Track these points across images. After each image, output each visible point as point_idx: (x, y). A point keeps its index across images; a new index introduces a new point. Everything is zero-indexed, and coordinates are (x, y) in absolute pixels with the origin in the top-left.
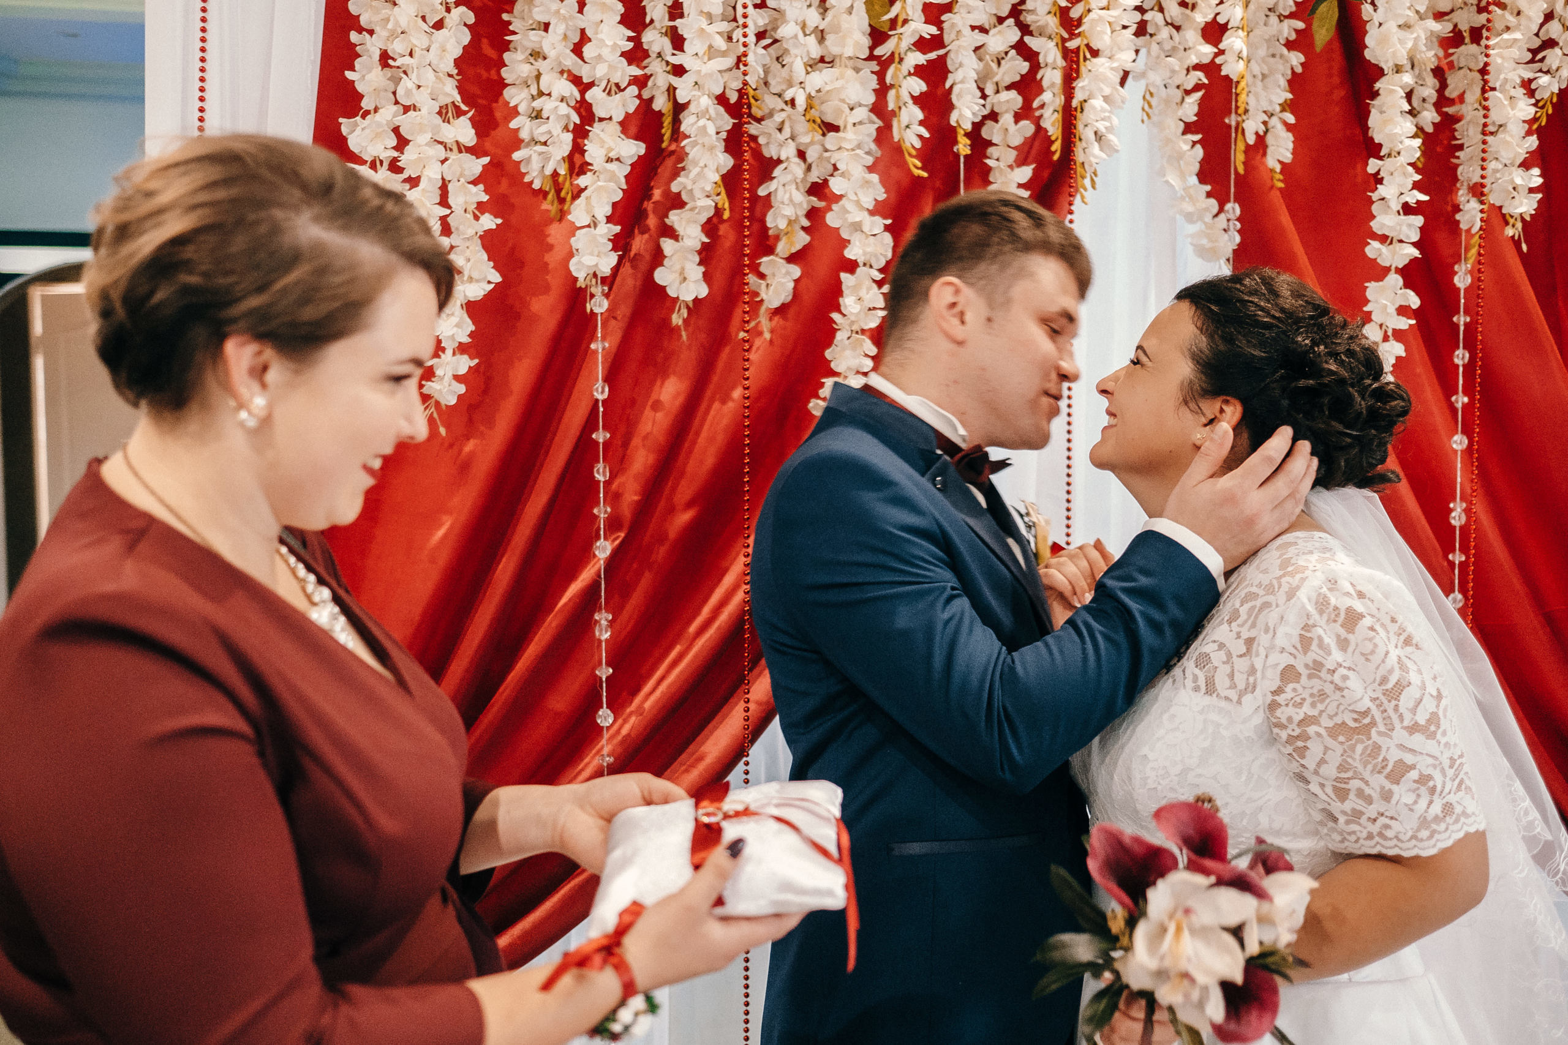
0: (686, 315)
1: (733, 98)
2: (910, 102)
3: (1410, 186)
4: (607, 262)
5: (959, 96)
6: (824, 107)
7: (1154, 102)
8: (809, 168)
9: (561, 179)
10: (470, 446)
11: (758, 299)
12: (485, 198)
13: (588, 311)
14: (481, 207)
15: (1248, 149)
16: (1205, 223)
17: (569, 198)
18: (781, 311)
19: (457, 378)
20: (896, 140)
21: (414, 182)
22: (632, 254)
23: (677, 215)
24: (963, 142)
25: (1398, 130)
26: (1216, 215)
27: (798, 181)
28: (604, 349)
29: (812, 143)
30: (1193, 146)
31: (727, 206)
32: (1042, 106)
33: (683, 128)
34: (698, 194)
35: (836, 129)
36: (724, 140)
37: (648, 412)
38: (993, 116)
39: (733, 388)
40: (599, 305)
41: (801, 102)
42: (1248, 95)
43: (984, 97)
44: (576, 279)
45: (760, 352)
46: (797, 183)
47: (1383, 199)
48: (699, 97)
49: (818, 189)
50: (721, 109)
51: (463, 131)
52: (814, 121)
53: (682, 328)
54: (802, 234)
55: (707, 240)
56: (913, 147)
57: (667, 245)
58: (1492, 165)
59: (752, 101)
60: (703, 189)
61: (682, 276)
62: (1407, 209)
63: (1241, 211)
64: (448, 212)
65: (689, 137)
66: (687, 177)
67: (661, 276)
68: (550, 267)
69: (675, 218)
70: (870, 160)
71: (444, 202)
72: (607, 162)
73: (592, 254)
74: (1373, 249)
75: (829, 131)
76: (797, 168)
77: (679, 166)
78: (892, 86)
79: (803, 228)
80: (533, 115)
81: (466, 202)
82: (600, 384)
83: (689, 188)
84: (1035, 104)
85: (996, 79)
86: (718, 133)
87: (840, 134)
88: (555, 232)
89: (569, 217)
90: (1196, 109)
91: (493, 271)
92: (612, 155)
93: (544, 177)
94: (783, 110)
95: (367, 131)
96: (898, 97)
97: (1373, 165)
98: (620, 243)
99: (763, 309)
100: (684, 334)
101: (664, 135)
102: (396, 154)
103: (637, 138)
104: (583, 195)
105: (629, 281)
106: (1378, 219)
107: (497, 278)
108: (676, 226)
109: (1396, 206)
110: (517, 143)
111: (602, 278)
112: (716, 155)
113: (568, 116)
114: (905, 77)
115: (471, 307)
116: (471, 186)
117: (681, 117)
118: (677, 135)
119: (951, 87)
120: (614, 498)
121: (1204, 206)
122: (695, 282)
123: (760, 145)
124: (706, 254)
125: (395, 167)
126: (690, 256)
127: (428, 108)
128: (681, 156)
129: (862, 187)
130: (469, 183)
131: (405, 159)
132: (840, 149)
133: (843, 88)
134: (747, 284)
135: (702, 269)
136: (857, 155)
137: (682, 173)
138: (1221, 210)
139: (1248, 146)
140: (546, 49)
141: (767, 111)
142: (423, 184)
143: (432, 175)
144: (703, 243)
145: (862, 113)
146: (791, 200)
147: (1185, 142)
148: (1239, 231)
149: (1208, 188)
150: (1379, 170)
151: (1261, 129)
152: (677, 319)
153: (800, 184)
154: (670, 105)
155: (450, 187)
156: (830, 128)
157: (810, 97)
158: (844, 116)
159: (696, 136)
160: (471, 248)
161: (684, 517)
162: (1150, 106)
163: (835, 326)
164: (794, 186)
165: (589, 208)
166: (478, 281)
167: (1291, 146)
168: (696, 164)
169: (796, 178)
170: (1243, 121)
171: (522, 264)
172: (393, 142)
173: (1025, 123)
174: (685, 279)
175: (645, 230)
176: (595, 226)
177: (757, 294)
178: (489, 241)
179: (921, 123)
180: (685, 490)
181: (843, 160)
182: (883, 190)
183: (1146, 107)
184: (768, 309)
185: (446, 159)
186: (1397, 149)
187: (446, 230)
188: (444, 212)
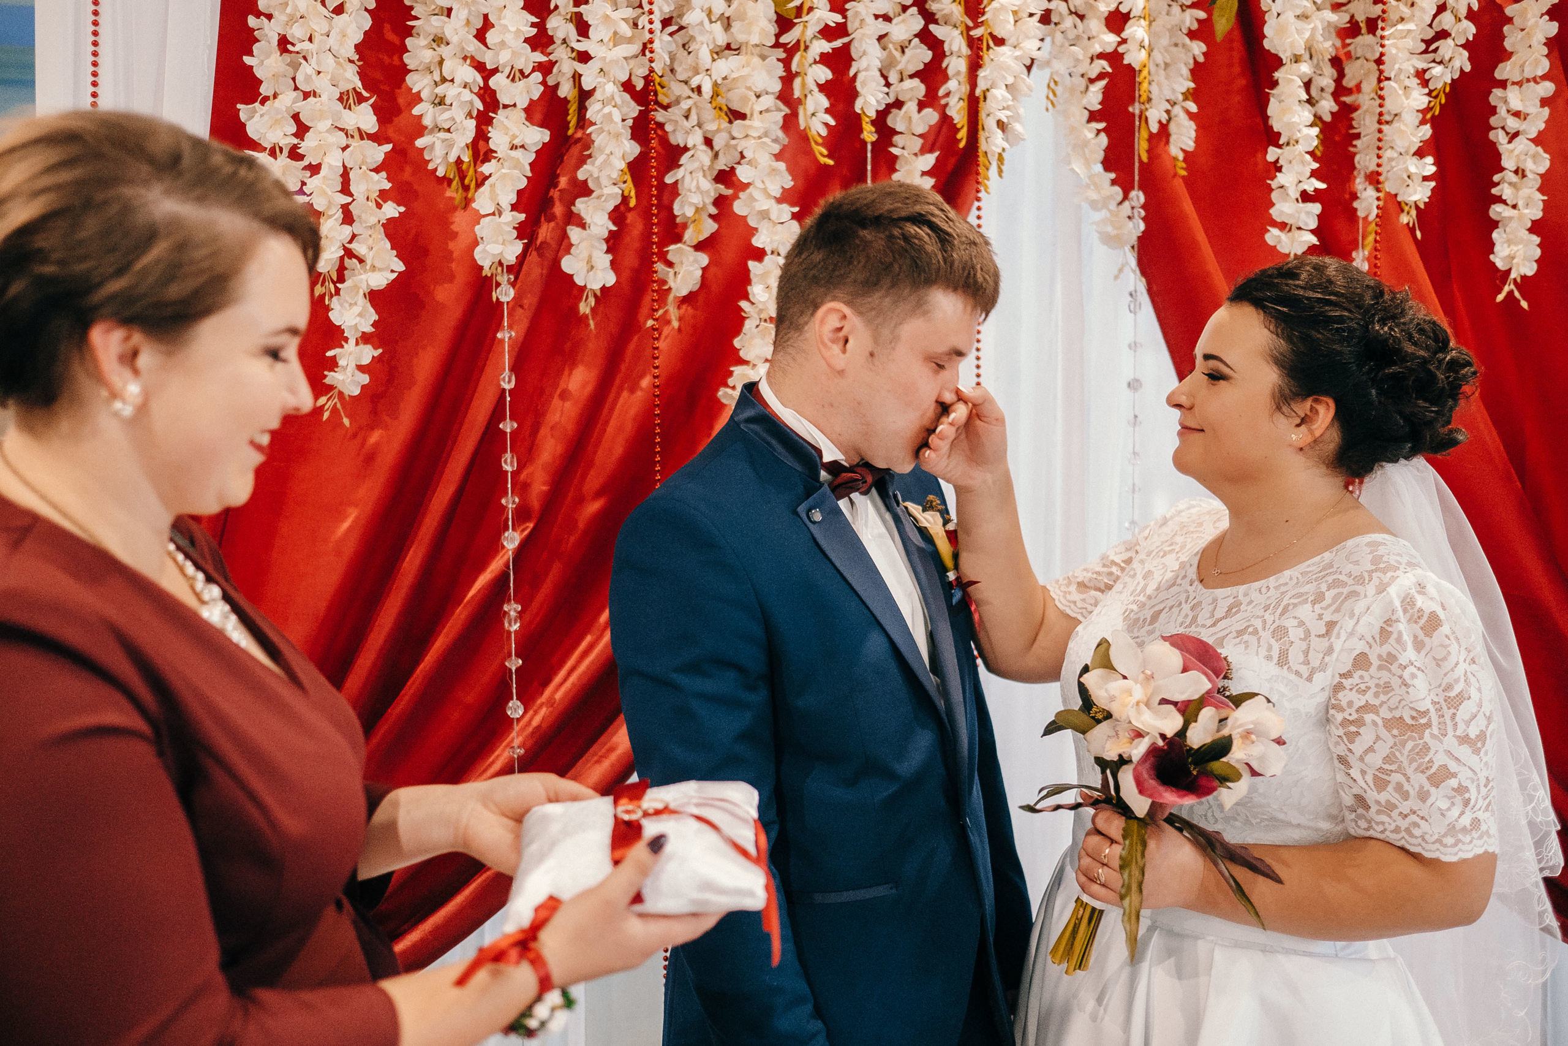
0: (593, 304)
1: (639, 85)
2: (816, 89)
3: (1309, 174)
4: (512, 251)
5: (864, 83)
6: (730, 95)
7: (1059, 90)
8: (716, 156)
9: (464, 167)
10: (375, 437)
11: (666, 287)
12: (387, 185)
13: (494, 299)
14: (384, 195)
15: (1152, 137)
16: (1109, 210)
17: (473, 185)
18: (688, 299)
19: (361, 368)
20: (802, 128)
21: (314, 169)
22: (538, 242)
23: (583, 203)
24: (868, 129)
25: (1296, 119)
26: (1121, 203)
27: (706, 168)
28: (510, 338)
29: (718, 130)
30: (1097, 134)
31: (633, 194)
32: (948, 95)
33: (588, 115)
34: (604, 181)
35: (742, 116)
36: (631, 127)
37: (556, 402)
38: (898, 104)
39: (642, 376)
40: (505, 294)
41: (707, 89)
42: (1150, 83)
43: (888, 85)
44: (481, 268)
45: (668, 340)
46: (704, 171)
47: (1282, 187)
48: (605, 84)
49: (725, 177)
50: (627, 96)
51: (365, 118)
52: (720, 109)
53: (590, 317)
54: (710, 221)
55: (614, 228)
56: (820, 135)
57: (574, 233)
58: (1388, 154)
59: (658, 88)
60: (609, 176)
61: (589, 266)
62: (1305, 197)
63: (1146, 199)
64: (349, 199)
65: (595, 124)
66: (593, 164)
67: (567, 265)
68: (455, 255)
69: (581, 206)
70: (777, 148)
71: (345, 190)
72: (511, 149)
73: (496, 242)
74: (1273, 236)
75: (736, 119)
76: (704, 156)
77: (585, 153)
78: (797, 74)
79: (711, 216)
80: (436, 102)
81: (368, 190)
82: (507, 373)
83: (596, 175)
84: (941, 92)
85: (899, 67)
86: (623, 120)
87: (747, 122)
88: (459, 220)
89: (474, 205)
90: (1100, 97)
91: (396, 259)
92: (517, 142)
93: (448, 164)
94: (689, 97)
95: (266, 118)
96: (803, 85)
97: (1272, 154)
98: (525, 231)
99: (671, 297)
100: (592, 323)
101: (569, 122)
102: (295, 141)
103: (542, 125)
104: (487, 182)
105: (535, 269)
106: (1277, 206)
107: (400, 267)
108: (583, 214)
109: (1294, 193)
110: (420, 130)
111: (507, 266)
112: (622, 142)
113: (471, 103)
114: (810, 65)
115: (374, 297)
116: (373, 174)
117: (587, 104)
118: (583, 122)
119: (855, 75)
120: (522, 488)
121: (1108, 194)
122: (604, 269)
123: (667, 133)
124: (613, 242)
125: (295, 154)
126: (597, 244)
127: (328, 95)
128: (587, 143)
129: (769, 174)
130: (371, 170)
131: (305, 147)
132: (747, 136)
133: (749, 75)
134: (656, 272)
135: (610, 257)
136: (764, 143)
137: (589, 161)
138: (1126, 197)
139: (1151, 135)
140: (449, 33)
141: (673, 98)
142: (324, 171)
143: (332, 162)
144: (610, 232)
145: (769, 101)
146: (698, 188)
147: (1090, 130)
148: (1144, 219)
149: (1113, 176)
150: (1278, 159)
151: (1164, 118)
152: (584, 308)
153: (708, 173)
154: (575, 92)
155: (352, 175)
156: (736, 115)
157: (716, 85)
158: (750, 103)
159: (602, 123)
160: (373, 236)
161: (593, 507)
162: (1055, 94)
163: (743, 314)
164: (701, 174)
165: (493, 195)
166: (380, 270)
167: (1193, 134)
168: (601, 151)
169: (703, 165)
170: (1147, 109)
171: (426, 252)
172: (293, 129)
173: (928, 111)
174: (592, 267)
175: (551, 218)
176: (500, 214)
177: (665, 282)
178: (391, 229)
179: (827, 111)
180: (594, 480)
181: (750, 148)
182: (790, 178)
183: (1051, 96)
184: (676, 297)
185: (347, 146)
186: (1295, 138)
187: (348, 218)
188: (346, 200)
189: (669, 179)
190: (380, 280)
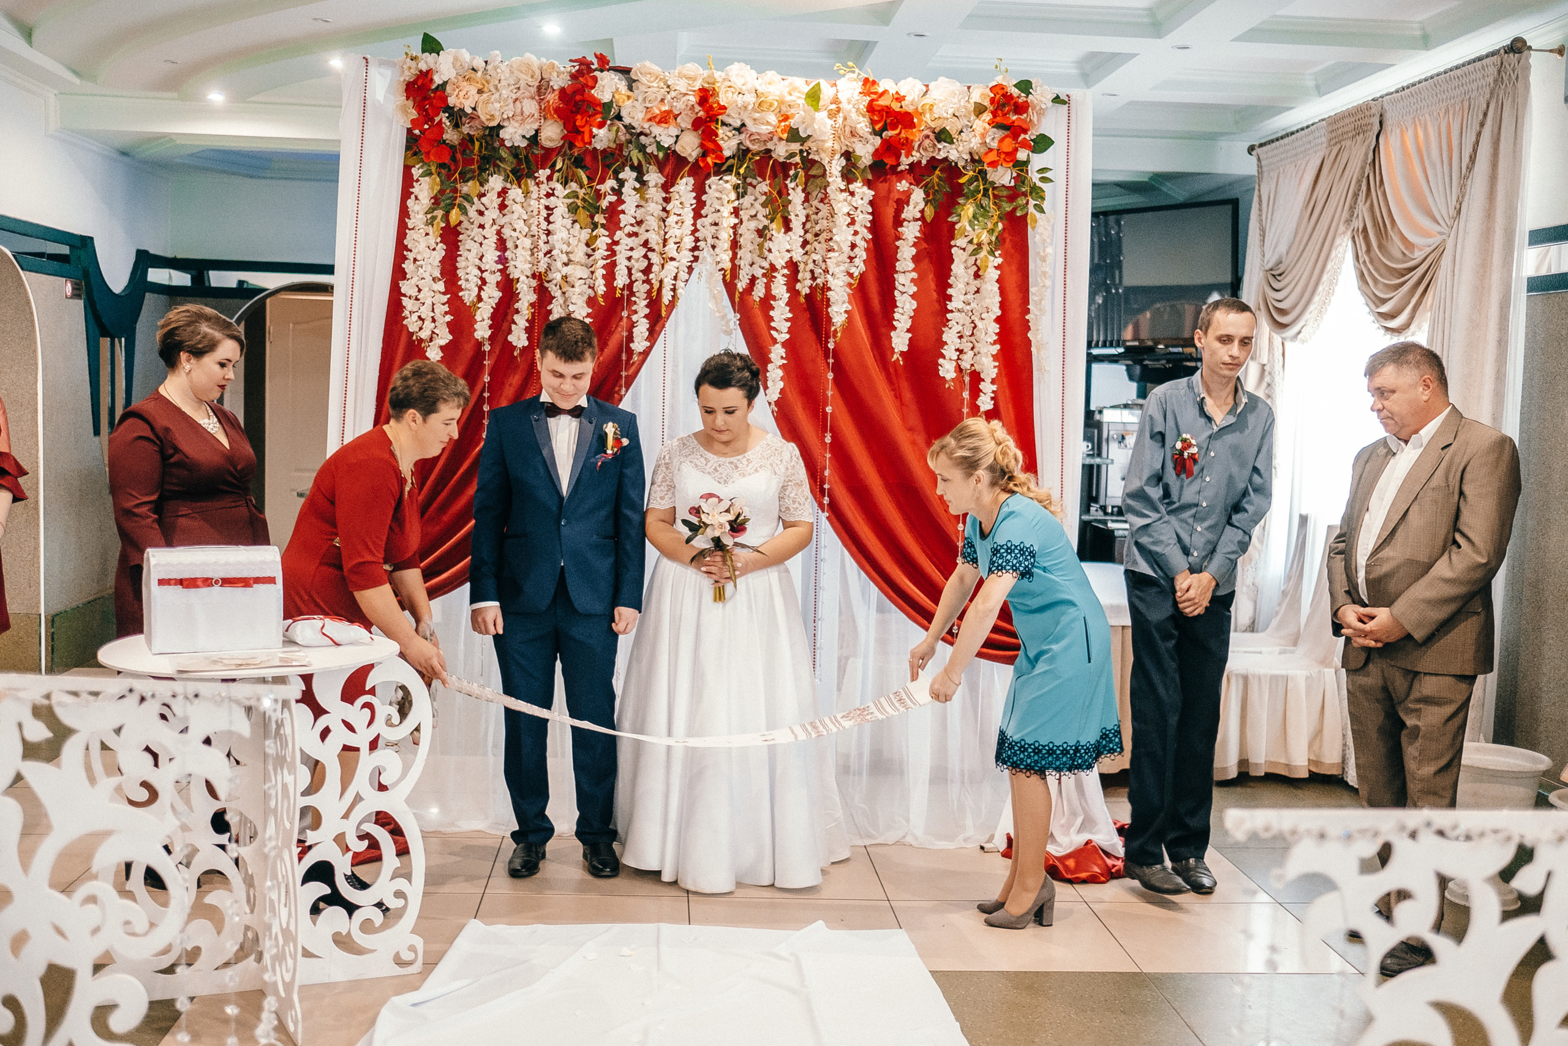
0: (519, 353)
1: (538, 274)
2: (601, 277)
4: (488, 333)
5: (620, 275)
8: (566, 300)
9: (474, 303)
12: (448, 309)
13: (482, 350)
14: (446, 313)
17: (476, 310)
20: (596, 291)
22: (499, 330)
24: (619, 292)
28: (488, 364)
29: (567, 291)
32: (652, 278)
33: (518, 286)
34: (523, 309)
35: (573, 286)
36: (534, 290)
37: (505, 387)
38: (634, 282)
40: (487, 348)
43: (629, 275)
44: (478, 339)
48: (523, 276)
51: (441, 286)
52: (568, 283)
53: (518, 357)
56: (601, 294)
57: (513, 327)
59: (544, 275)
60: (526, 307)
61: (518, 339)
65: (521, 288)
66: (520, 303)
67: (510, 338)
68: (470, 334)
69: (516, 317)
70: (586, 298)
72: (490, 298)
73: (484, 330)
77: (517, 300)
78: (594, 272)
80: (466, 281)
81: (441, 311)
82: (487, 376)
83: (521, 306)
85: (634, 269)
86: (531, 287)
87: (575, 289)
88: (470, 322)
89: (476, 317)
91: (450, 335)
92: (492, 296)
93: (469, 302)
94: (556, 279)
95: (408, 286)
96: (596, 275)
98: (494, 326)
100: (519, 359)
101: (511, 289)
102: (417, 294)
103: (501, 290)
104: (480, 310)
105: (497, 340)
107: (451, 337)
108: (516, 320)
110: (460, 290)
111: (487, 339)
112: (531, 295)
113: (477, 282)
115: (442, 348)
116: (443, 305)
117: (517, 282)
118: (516, 289)
119: (617, 272)
122: (524, 340)
123: (548, 291)
124: (528, 330)
125: (416, 299)
126: (522, 331)
127: (429, 279)
129: (582, 308)
131: (420, 296)
132: (574, 294)
135: (526, 336)
136: (580, 296)
137: (518, 302)
139: (741, 292)
141: (550, 279)
144: (527, 326)
151: (745, 286)
152: (516, 354)
153: (562, 306)
155: (436, 306)
156: (571, 286)
157: (564, 275)
158: (576, 282)
159: (523, 288)
164: (560, 305)
165: (481, 315)
166: (444, 338)
167: (764, 291)
168: (523, 298)
170: (738, 282)
171: (460, 333)
172: (416, 290)
175: (503, 322)
176: (485, 320)
178: (448, 325)
179: (604, 285)
181: (575, 299)
182: (590, 310)
185: (435, 296)
187: (434, 321)
188: (433, 314)
189: (549, 308)
190: (443, 342)
